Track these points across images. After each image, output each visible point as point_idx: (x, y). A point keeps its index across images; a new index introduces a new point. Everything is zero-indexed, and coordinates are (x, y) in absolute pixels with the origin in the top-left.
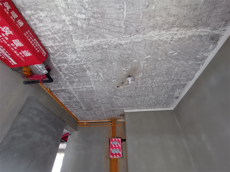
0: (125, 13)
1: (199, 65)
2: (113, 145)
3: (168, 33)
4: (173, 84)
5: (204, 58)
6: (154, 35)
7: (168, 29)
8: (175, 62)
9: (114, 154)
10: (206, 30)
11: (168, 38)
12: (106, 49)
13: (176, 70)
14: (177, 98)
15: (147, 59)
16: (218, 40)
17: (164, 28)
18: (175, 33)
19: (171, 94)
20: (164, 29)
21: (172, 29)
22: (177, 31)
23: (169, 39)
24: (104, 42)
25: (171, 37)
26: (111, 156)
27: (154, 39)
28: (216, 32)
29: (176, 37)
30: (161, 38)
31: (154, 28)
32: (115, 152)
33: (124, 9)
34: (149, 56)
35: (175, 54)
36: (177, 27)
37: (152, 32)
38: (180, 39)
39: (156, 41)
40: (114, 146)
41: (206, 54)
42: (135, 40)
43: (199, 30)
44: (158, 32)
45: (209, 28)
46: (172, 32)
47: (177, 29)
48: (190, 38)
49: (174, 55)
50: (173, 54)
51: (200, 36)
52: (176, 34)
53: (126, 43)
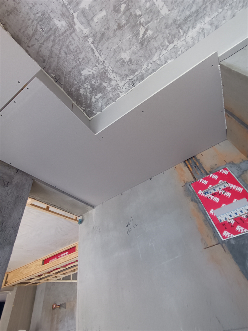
2: (212, 197)
9: (233, 222)
26: (225, 233)
32: (234, 216)
40: (217, 200)
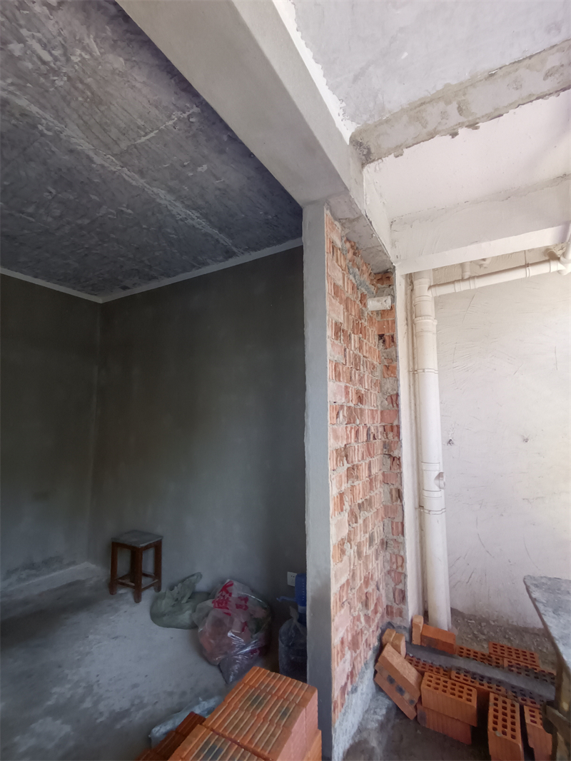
0: (143, 139)
1: (194, 266)
3: (184, 210)
4: (137, 267)
5: (204, 264)
6: (163, 197)
7: (188, 207)
8: (165, 244)
10: (227, 240)
11: (179, 214)
12: (43, 135)
13: (157, 254)
14: (125, 288)
15: (122, 211)
16: (231, 257)
17: (185, 202)
18: (194, 217)
19: (119, 278)
20: (183, 202)
21: (193, 211)
22: (198, 217)
23: (180, 217)
24: (50, 124)
25: (185, 216)
27: (158, 200)
28: (235, 249)
29: (190, 221)
30: (169, 208)
31: (171, 190)
33: (146, 134)
34: (130, 211)
35: (174, 236)
36: (201, 214)
37: (163, 192)
38: (194, 226)
39: (160, 204)
41: (209, 261)
42: (126, 178)
43: (221, 235)
44: (173, 199)
45: (231, 241)
46: (190, 213)
47: (199, 215)
48: (206, 234)
49: (171, 236)
50: (171, 234)
51: (217, 240)
52: (193, 219)
53: (102, 166)
